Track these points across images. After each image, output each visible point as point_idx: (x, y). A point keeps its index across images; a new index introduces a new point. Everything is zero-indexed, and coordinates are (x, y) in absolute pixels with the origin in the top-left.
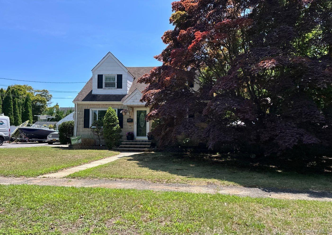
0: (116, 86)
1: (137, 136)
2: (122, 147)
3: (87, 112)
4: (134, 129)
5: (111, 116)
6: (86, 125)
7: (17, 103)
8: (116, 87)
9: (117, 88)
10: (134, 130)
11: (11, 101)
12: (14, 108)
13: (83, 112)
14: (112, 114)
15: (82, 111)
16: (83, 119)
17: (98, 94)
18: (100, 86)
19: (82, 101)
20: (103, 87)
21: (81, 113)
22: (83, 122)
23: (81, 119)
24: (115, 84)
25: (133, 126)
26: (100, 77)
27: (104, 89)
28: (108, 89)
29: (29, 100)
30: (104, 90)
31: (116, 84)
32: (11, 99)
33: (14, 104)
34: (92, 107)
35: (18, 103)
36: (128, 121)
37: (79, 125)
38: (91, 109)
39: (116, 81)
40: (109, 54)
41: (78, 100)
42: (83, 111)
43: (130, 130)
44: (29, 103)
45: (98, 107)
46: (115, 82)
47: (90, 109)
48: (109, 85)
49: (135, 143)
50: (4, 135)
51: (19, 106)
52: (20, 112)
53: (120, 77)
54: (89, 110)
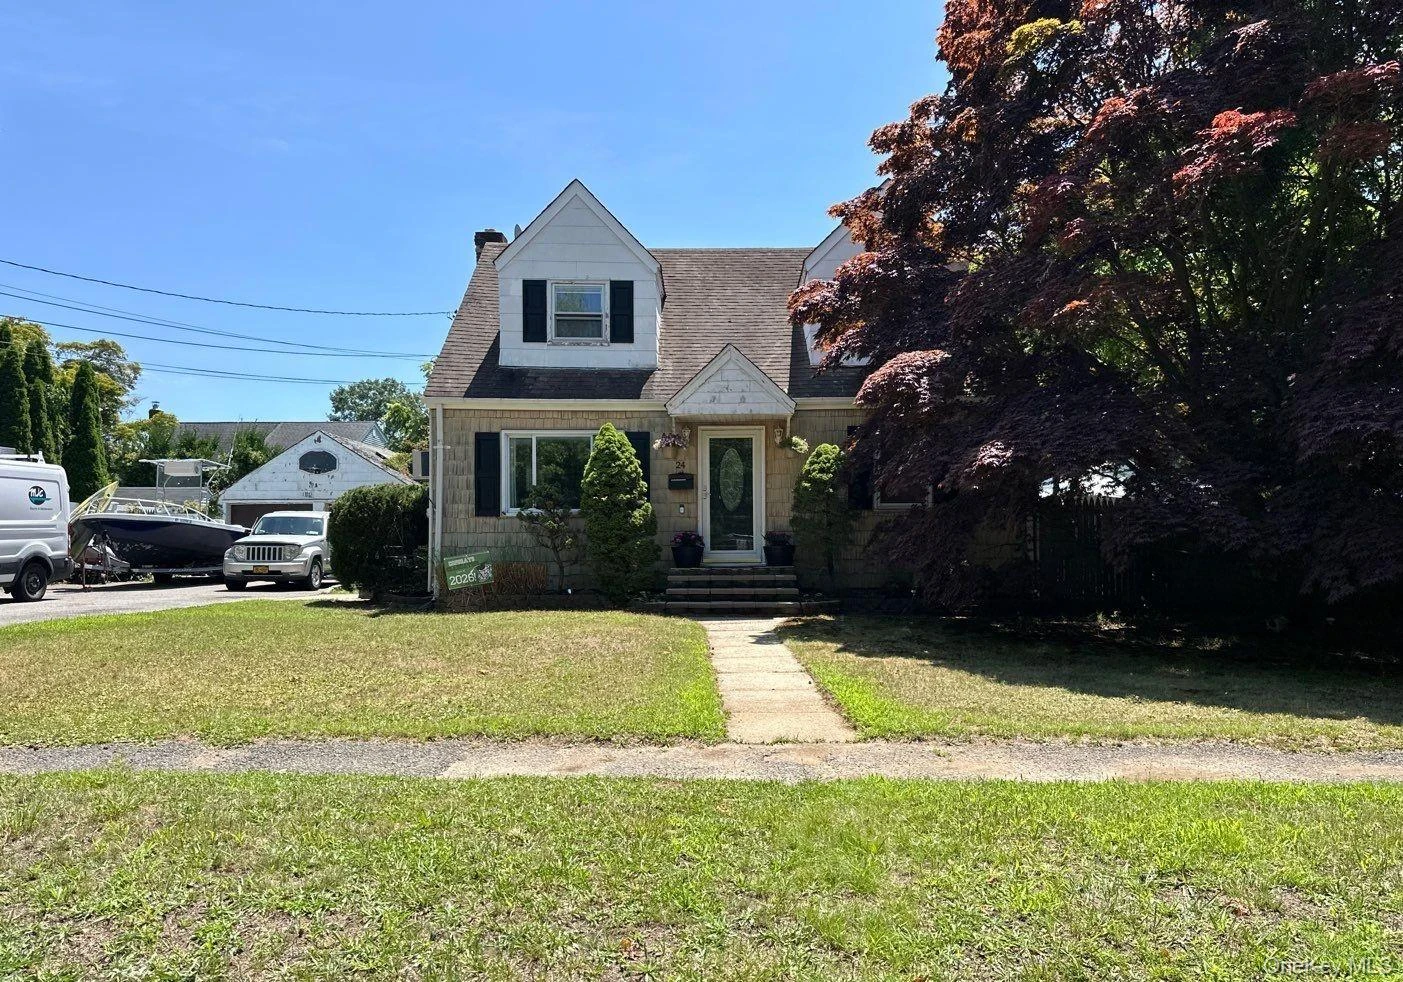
0: (607, 333)
1: (713, 548)
2: (674, 598)
3: (486, 445)
4: (700, 519)
5: (619, 465)
6: (486, 503)
7: (45, 405)
8: (609, 336)
9: (612, 341)
10: (700, 524)
11: (22, 393)
12: (37, 424)
13: (471, 449)
14: (621, 455)
15: (463, 440)
16: (472, 477)
17: (526, 364)
18: (534, 331)
19: (464, 396)
20: (549, 338)
21: (460, 450)
22: (473, 491)
23: (462, 479)
24: (600, 321)
25: (693, 506)
26: (534, 292)
27: (554, 345)
28: (570, 344)
29: (91, 390)
30: (552, 347)
31: (607, 322)
32: (21, 386)
33: (35, 411)
34: (511, 423)
35: (48, 400)
36: (673, 486)
37: (454, 501)
38: (508, 432)
39: (608, 311)
40: (576, 189)
41: (447, 394)
42: (472, 439)
43: (685, 525)
44: (91, 405)
45: (539, 423)
46: (600, 316)
47: (503, 433)
48: (577, 327)
49: (707, 578)
50: (50, 553)
51: (52, 418)
52: (57, 443)
53: (622, 293)
54: (497, 435)
